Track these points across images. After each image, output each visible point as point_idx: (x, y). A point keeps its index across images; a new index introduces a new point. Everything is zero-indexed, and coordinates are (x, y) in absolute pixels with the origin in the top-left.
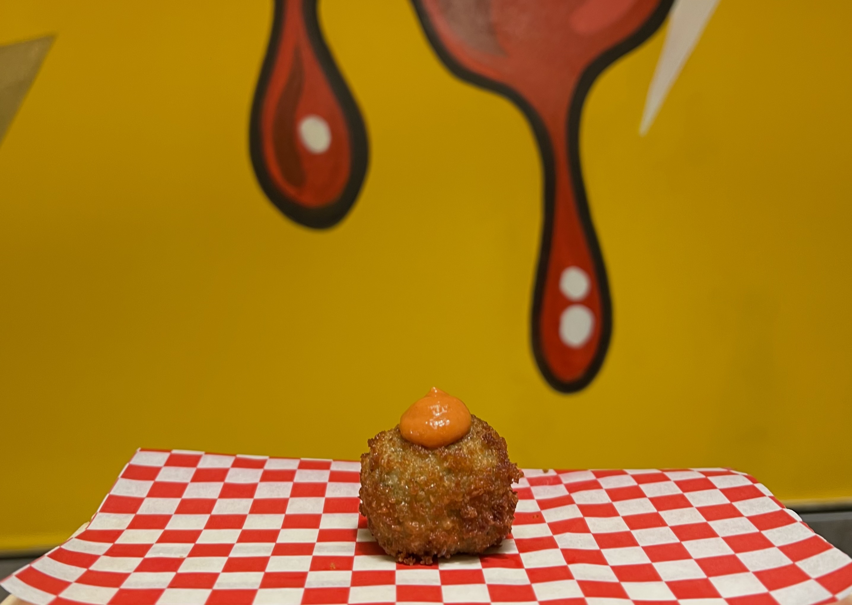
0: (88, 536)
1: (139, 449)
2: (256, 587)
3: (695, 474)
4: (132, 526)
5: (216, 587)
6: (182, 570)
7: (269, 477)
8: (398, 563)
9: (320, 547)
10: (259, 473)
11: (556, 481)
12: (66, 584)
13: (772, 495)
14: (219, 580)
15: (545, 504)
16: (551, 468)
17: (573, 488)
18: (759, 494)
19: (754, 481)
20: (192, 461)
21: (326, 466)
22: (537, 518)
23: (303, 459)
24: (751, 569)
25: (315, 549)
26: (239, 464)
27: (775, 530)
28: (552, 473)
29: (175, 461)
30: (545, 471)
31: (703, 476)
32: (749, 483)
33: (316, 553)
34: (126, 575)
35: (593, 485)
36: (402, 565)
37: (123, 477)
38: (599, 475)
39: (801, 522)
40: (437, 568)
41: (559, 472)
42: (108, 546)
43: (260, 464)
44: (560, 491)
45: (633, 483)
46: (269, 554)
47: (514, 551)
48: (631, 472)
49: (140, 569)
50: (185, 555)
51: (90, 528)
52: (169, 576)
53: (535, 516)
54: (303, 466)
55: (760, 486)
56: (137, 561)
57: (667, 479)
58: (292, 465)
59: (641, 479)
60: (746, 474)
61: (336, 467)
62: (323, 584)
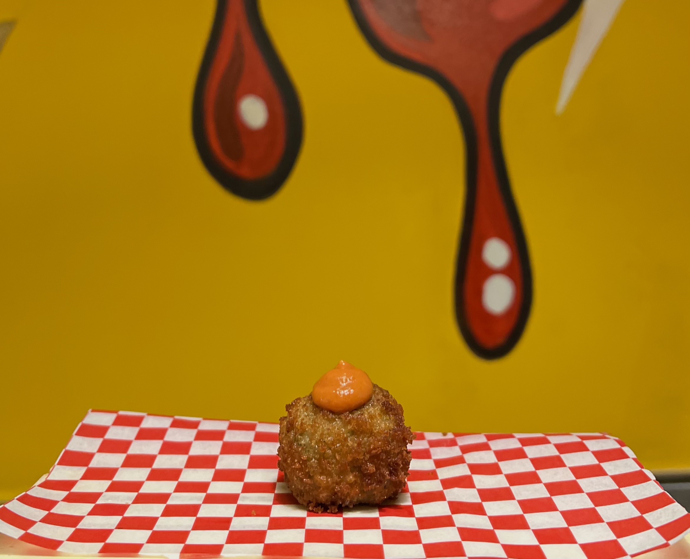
0: (49, 485)
1: (90, 410)
2: (190, 529)
3: (574, 438)
4: (85, 477)
5: (156, 528)
6: (127, 514)
7: (203, 436)
8: (309, 511)
9: (244, 497)
10: (194, 432)
11: (452, 443)
12: (33, 523)
13: (635, 457)
14: (158, 523)
15: (440, 464)
16: (450, 432)
17: (466, 449)
18: (625, 456)
19: (622, 444)
20: (135, 422)
21: (252, 427)
22: (431, 475)
23: (232, 421)
24: (606, 520)
25: (239, 499)
26: (176, 424)
27: (631, 487)
28: (450, 436)
29: (120, 421)
30: (445, 434)
31: (579, 440)
32: (618, 446)
33: (240, 502)
34: (82, 518)
35: (485, 447)
36: (312, 513)
37: (77, 434)
38: (490, 438)
39: (654, 481)
40: (342, 516)
41: (457, 435)
42: (65, 494)
43: (194, 425)
44: (455, 452)
45: (519, 445)
46: (200, 502)
47: (409, 503)
48: (518, 436)
49: (92, 513)
50: (130, 502)
51: (49, 478)
52: (117, 519)
53: (431, 474)
54: (233, 427)
55: (627, 450)
56: (89, 507)
57: (548, 442)
58: (222, 426)
59: (525, 442)
60: (617, 438)
61: (261, 428)
62: (244, 527)
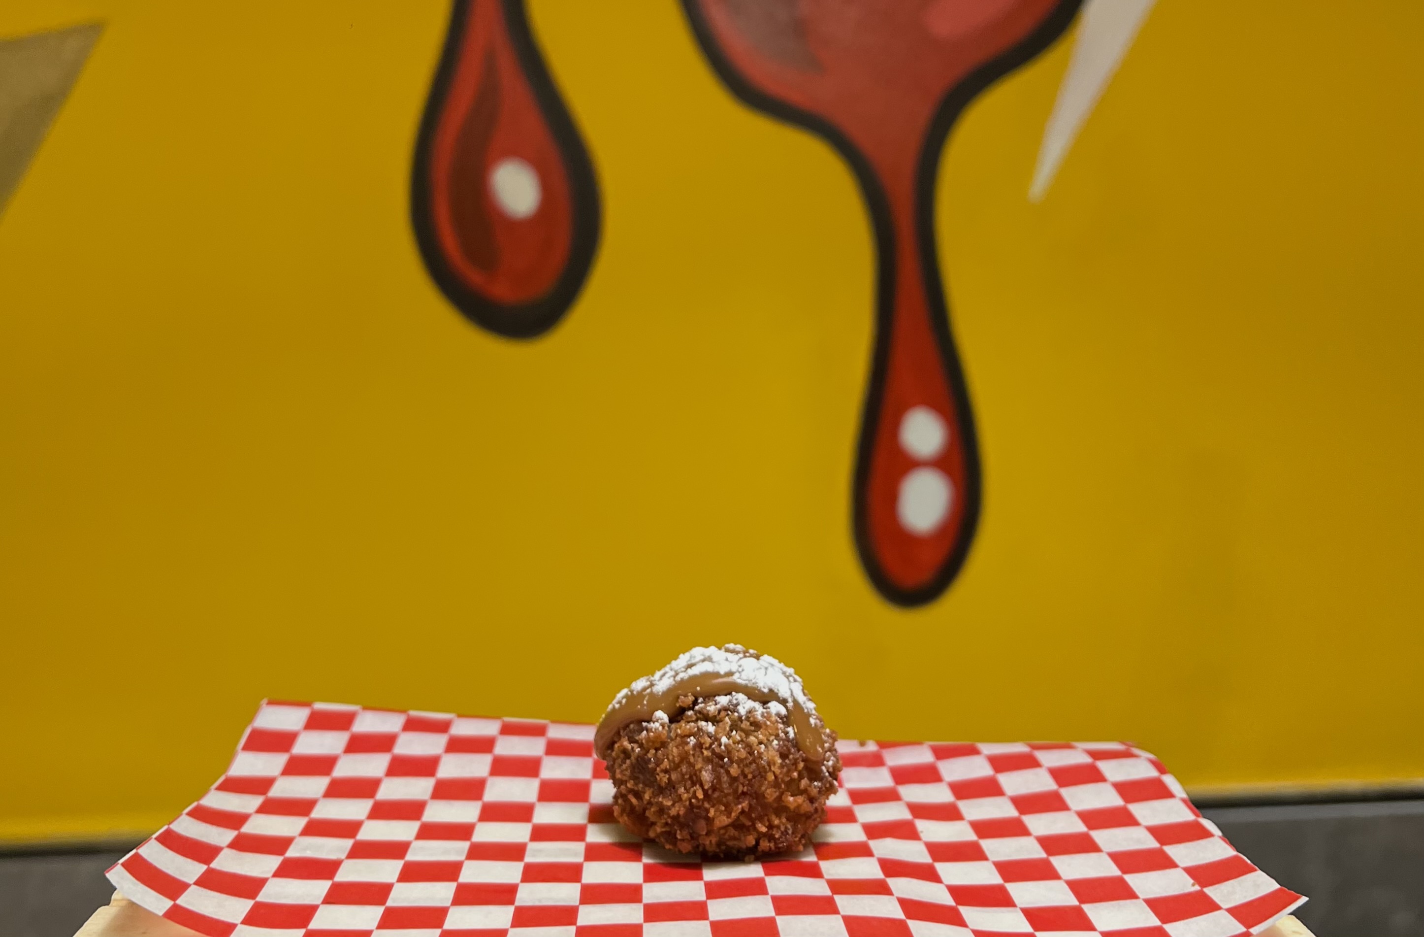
11: (876, 761)
14: (393, 894)
15: (859, 797)
16: (871, 740)
17: (901, 776)
18: (1167, 794)
19: (1162, 770)
20: (342, 722)
21: (540, 731)
22: (845, 815)
23: (507, 719)
24: (1142, 896)
25: (527, 851)
26: (413, 725)
27: (1182, 845)
28: (871, 747)
29: (318, 722)
30: (862, 744)
32: (1153, 773)
33: (528, 857)
34: (264, 880)
35: (931, 774)
37: (244, 747)
38: (942, 753)
39: (1220, 837)
41: (883, 745)
42: (232, 834)
43: (441, 727)
44: (881, 777)
46: (462, 857)
49: (280, 873)
50: (343, 856)
52: (323, 885)
53: (844, 812)
54: (508, 730)
55: (1169, 781)
56: (275, 860)
62: (540, 901)
